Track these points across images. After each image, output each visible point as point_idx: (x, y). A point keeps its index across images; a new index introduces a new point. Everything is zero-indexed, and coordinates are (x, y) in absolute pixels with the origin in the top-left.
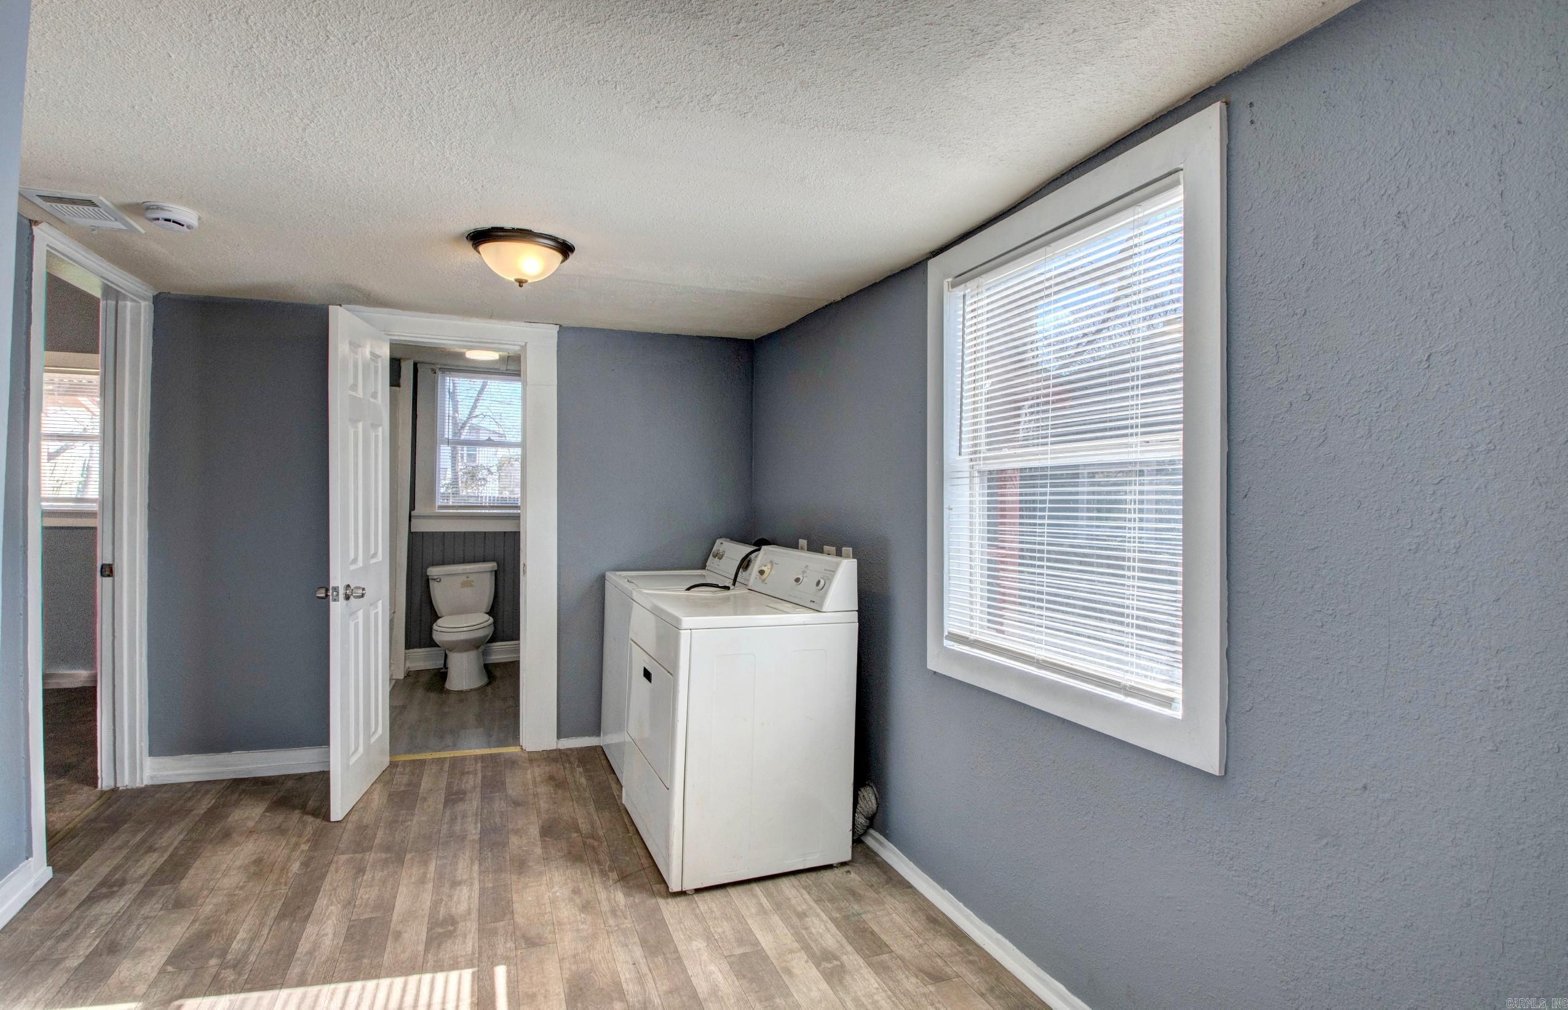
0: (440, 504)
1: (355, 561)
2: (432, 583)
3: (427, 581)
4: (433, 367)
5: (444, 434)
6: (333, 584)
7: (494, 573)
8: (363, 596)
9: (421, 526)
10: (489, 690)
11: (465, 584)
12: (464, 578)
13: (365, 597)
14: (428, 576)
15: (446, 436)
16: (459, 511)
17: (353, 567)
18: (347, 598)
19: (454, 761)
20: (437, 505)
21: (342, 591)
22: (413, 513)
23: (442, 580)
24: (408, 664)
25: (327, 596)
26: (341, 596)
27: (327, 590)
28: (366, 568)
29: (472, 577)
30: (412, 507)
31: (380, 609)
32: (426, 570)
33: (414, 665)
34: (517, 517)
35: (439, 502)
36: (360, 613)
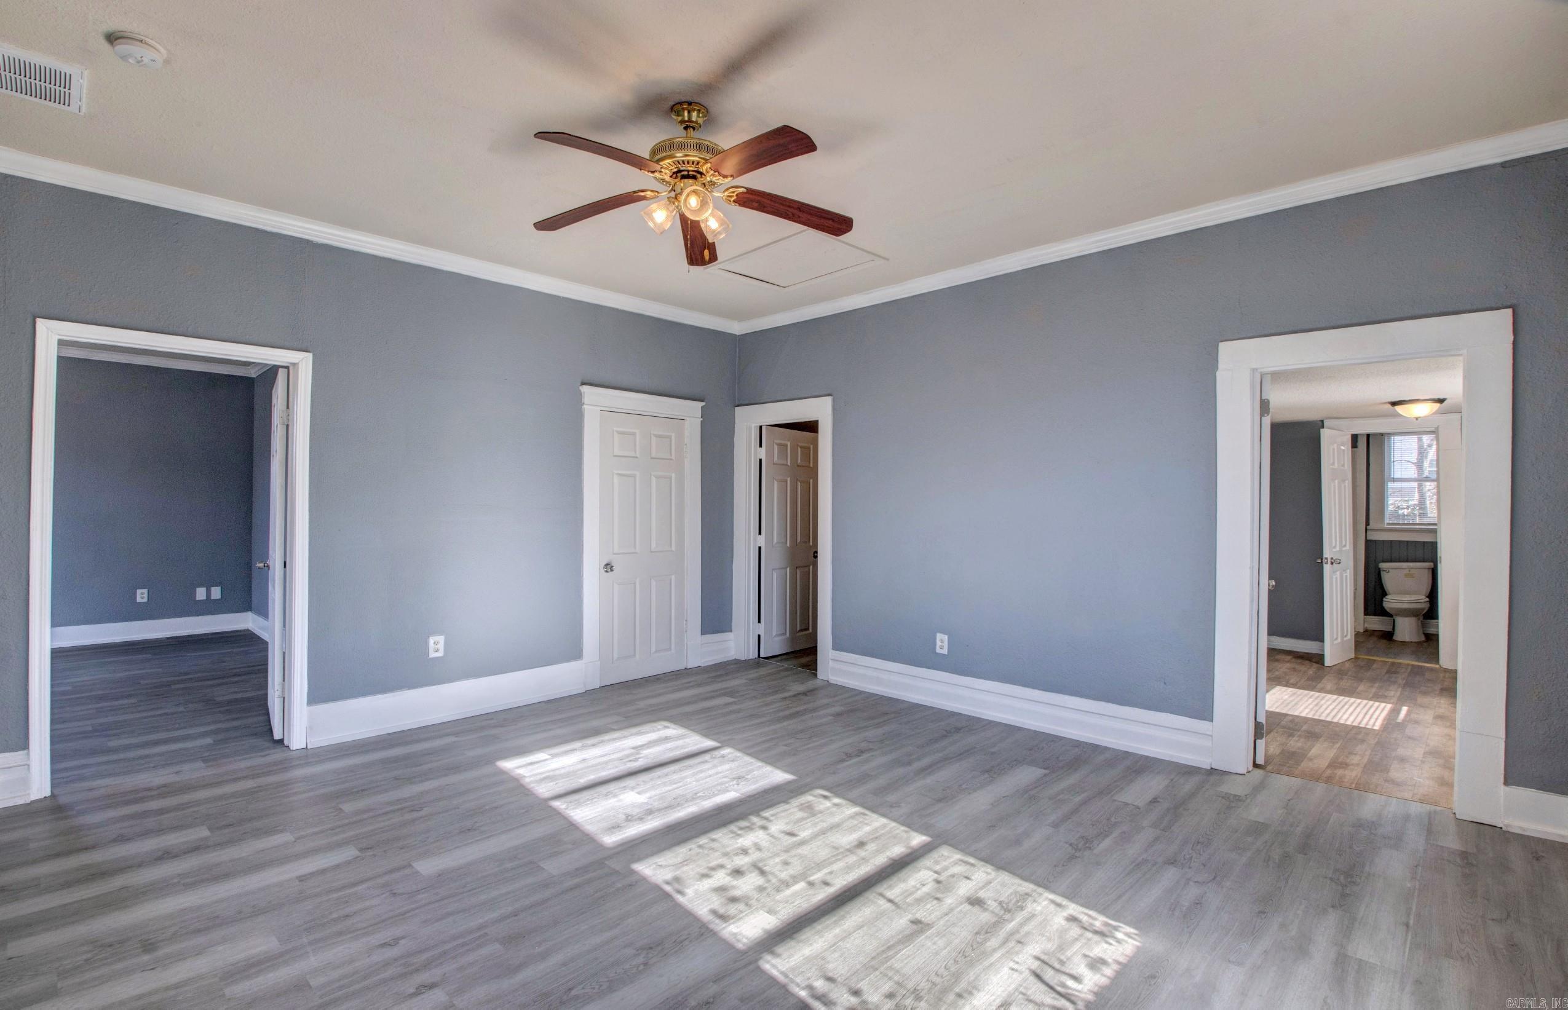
0: (1388, 522)
1: (1335, 547)
2: (1382, 573)
3: (1379, 573)
5: (1390, 475)
6: (1325, 556)
7: (1431, 570)
8: (1340, 563)
9: (1373, 536)
10: (1425, 644)
11: (1407, 575)
12: (1406, 571)
13: (1342, 563)
14: (1379, 569)
15: (1392, 476)
17: (1334, 550)
18: (1332, 563)
19: (1393, 664)
21: (1329, 560)
22: (1368, 527)
23: (1391, 572)
24: (1366, 625)
25: (1322, 562)
26: (1329, 563)
27: (1322, 559)
28: (1340, 551)
29: (1412, 571)
30: (1368, 523)
31: (1348, 574)
32: (1378, 566)
33: (1371, 626)
34: (1435, 532)
35: (1387, 521)
36: (1338, 573)
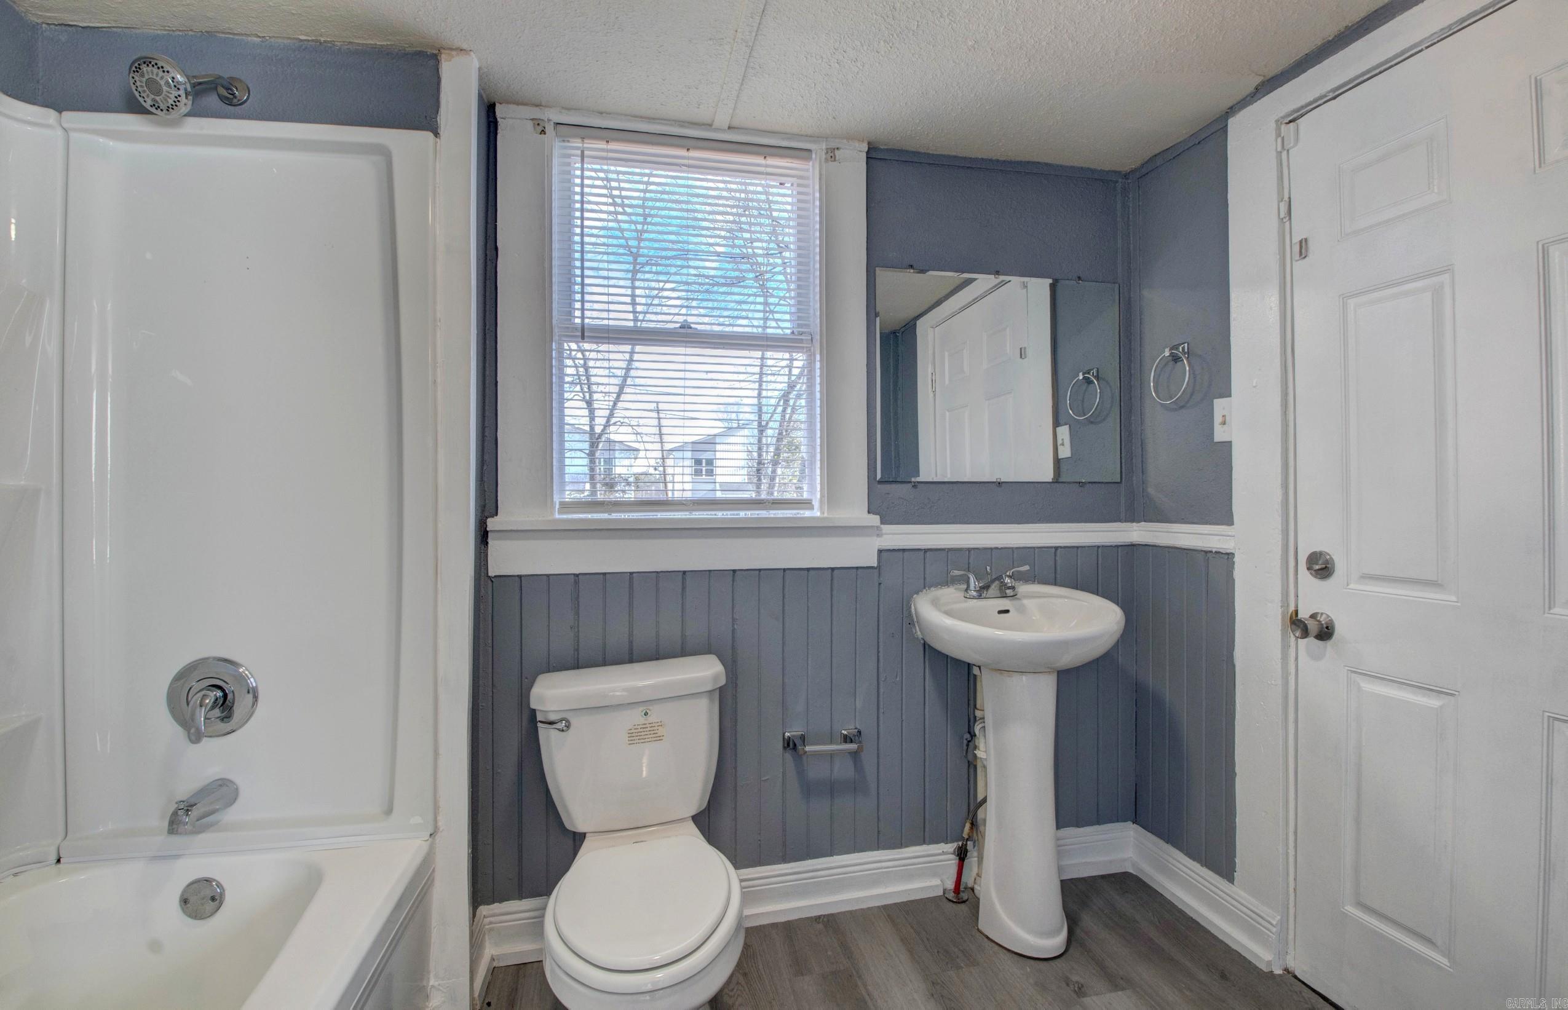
2: (543, 731)
3: (532, 721)
4: (536, 113)
5: (570, 314)
7: (717, 695)
9: (511, 560)
11: (636, 736)
14: (534, 711)
16: (614, 516)
20: (557, 499)
22: (489, 521)
23: (573, 721)
32: (530, 686)
